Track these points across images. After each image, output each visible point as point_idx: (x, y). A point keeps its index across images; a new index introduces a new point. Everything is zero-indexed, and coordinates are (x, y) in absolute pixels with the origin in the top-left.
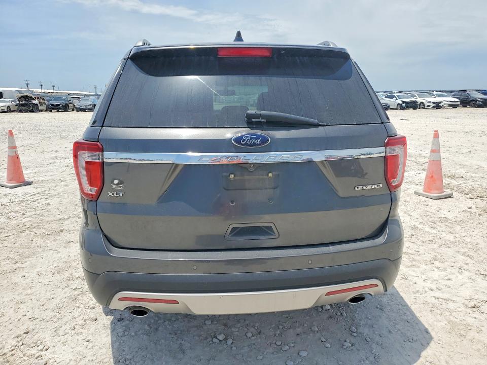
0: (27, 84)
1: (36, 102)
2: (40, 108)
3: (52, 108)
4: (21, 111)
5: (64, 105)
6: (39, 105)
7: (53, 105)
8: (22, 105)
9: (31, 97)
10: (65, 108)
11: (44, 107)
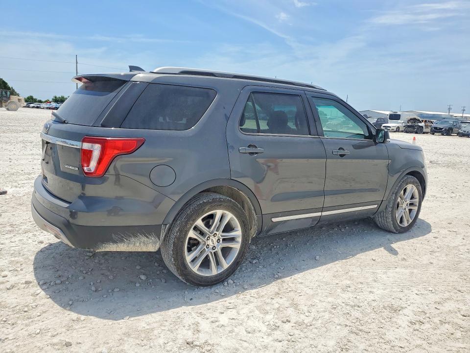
0: (449, 109)
1: (422, 124)
2: (424, 130)
3: (435, 131)
4: (407, 132)
5: (447, 129)
6: (424, 127)
7: (436, 128)
8: (409, 126)
9: (419, 120)
10: (448, 132)
11: (429, 130)
